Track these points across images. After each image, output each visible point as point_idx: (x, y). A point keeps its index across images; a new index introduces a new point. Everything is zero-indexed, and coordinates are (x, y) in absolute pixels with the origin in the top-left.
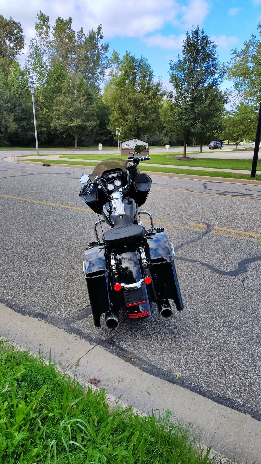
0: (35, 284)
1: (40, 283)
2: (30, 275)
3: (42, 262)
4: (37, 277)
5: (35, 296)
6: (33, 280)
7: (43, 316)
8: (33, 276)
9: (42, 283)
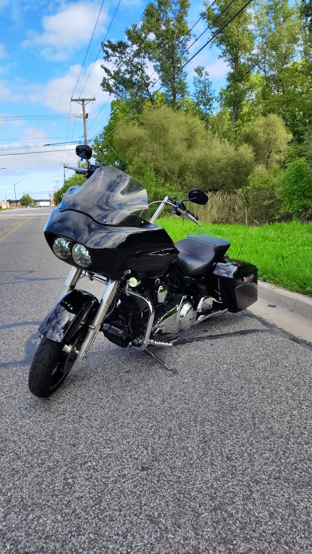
0: (294, 378)
1: (286, 376)
2: (300, 397)
3: (263, 428)
4: (288, 389)
5: (299, 361)
6: (297, 385)
7: (295, 340)
8: (294, 394)
9: (281, 375)
